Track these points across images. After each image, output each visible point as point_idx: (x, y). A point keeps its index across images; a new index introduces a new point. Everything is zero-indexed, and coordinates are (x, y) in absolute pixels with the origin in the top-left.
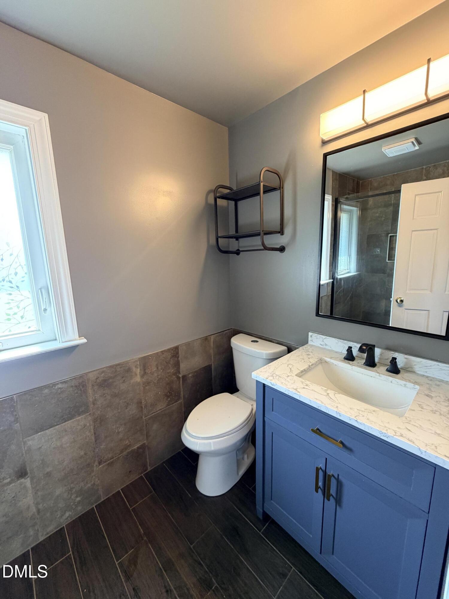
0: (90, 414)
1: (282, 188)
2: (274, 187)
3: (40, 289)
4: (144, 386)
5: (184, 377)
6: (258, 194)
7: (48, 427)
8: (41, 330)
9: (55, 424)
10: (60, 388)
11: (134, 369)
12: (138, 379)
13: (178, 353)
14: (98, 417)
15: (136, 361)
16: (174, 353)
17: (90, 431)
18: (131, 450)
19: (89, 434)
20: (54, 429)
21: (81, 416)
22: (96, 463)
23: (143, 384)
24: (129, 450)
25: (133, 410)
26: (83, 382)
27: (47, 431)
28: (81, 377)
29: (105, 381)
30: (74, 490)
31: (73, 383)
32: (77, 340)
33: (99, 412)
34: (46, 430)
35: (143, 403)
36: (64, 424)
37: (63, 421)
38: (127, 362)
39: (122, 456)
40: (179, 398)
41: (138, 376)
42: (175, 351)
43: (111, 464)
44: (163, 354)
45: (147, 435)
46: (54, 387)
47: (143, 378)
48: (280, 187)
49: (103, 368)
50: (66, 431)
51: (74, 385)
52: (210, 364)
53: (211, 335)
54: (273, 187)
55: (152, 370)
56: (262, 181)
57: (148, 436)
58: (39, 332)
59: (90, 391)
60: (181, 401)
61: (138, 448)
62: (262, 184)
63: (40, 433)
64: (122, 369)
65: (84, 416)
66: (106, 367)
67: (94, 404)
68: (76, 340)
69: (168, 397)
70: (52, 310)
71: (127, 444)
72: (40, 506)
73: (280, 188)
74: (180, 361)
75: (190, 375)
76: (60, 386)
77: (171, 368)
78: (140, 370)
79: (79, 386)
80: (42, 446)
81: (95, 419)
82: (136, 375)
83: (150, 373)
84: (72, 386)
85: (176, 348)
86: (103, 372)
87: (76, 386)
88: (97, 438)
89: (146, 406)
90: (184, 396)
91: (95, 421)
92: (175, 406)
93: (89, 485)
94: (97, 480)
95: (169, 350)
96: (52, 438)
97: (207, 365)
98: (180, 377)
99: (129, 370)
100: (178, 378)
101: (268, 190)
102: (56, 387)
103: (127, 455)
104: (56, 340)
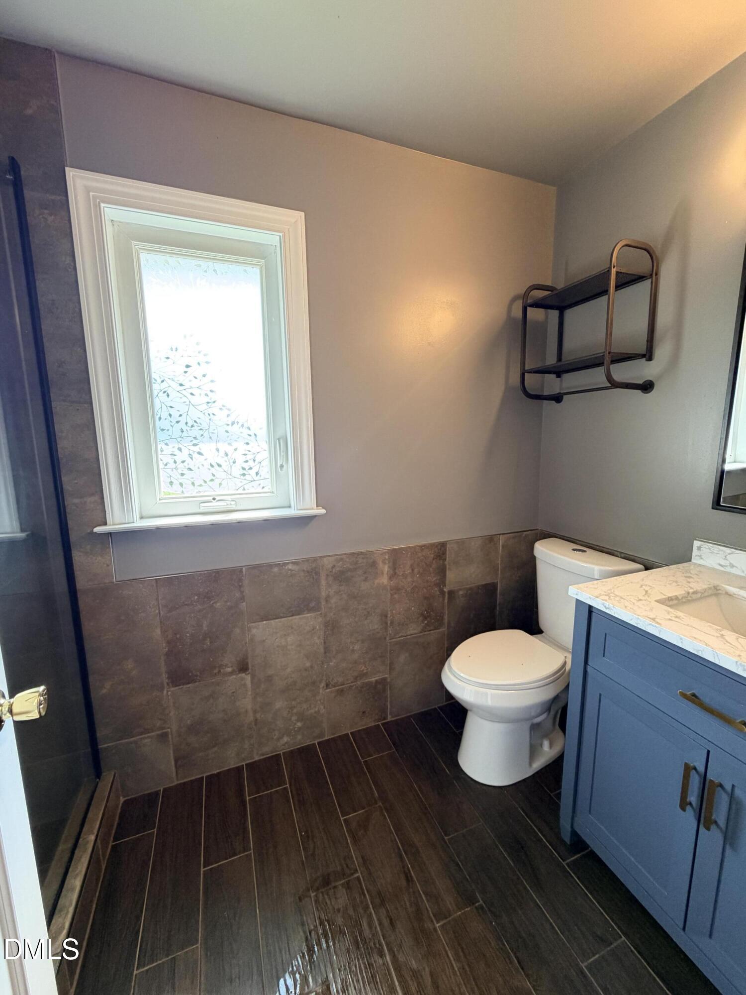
0: (321, 614)
1: (656, 274)
2: (639, 274)
3: (279, 439)
4: (392, 592)
5: (451, 593)
6: (605, 292)
7: (274, 617)
8: (275, 492)
9: (282, 615)
10: (291, 570)
11: (381, 565)
12: (384, 580)
13: (444, 553)
14: (330, 620)
15: (384, 553)
16: (439, 553)
17: (319, 638)
18: (367, 680)
19: (317, 641)
20: (280, 622)
21: (311, 613)
22: (323, 684)
23: (391, 590)
24: (365, 680)
25: (373, 624)
26: (315, 568)
27: (272, 621)
28: (315, 560)
29: (342, 572)
30: (295, 711)
31: (305, 567)
32: (315, 509)
33: (332, 614)
34: (271, 619)
35: (388, 618)
36: (291, 618)
37: (290, 614)
38: (372, 553)
39: (355, 685)
40: (441, 624)
41: (385, 576)
42: (440, 549)
43: (341, 692)
44: (422, 550)
45: (390, 666)
46: (284, 567)
47: (392, 580)
48: (651, 273)
49: (342, 554)
50: (292, 628)
51: (306, 570)
52: (496, 581)
53: (501, 534)
54: (637, 275)
55: (404, 571)
56: (615, 265)
57: (391, 669)
58: (272, 495)
59: (323, 582)
60: (444, 629)
61: (376, 681)
62: (614, 271)
63: (265, 622)
64: (365, 561)
65: (315, 614)
66: (347, 554)
67: (327, 601)
68: (312, 509)
69: (425, 618)
70: (290, 468)
71: (363, 670)
72: (258, 716)
73: (651, 275)
74: (447, 566)
75: (461, 593)
76: (290, 567)
77: (432, 575)
78: (389, 567)
79: (312, 572)
80: (266, 639)
81: (326, 623)
82: (383, 573)
83: (402, 574)
84: (304, 571)
85: (443, 545)
86: (342, 559)
87: (308, 572)
88: (327, 650)
89: (392, 623)
90: (449, 623)
91: (326, 624)
92: (434, 635)
93: (313, 711)
94: (322, 707)
95: (431, 546)
96: (276, 633)
97: (490, 582)
98: (445, 592)
99: (374, 564)
100: (442, 592)
101: (627, 281)
102: (286, 568)
103: (362, 687)
104: (290, 507)
